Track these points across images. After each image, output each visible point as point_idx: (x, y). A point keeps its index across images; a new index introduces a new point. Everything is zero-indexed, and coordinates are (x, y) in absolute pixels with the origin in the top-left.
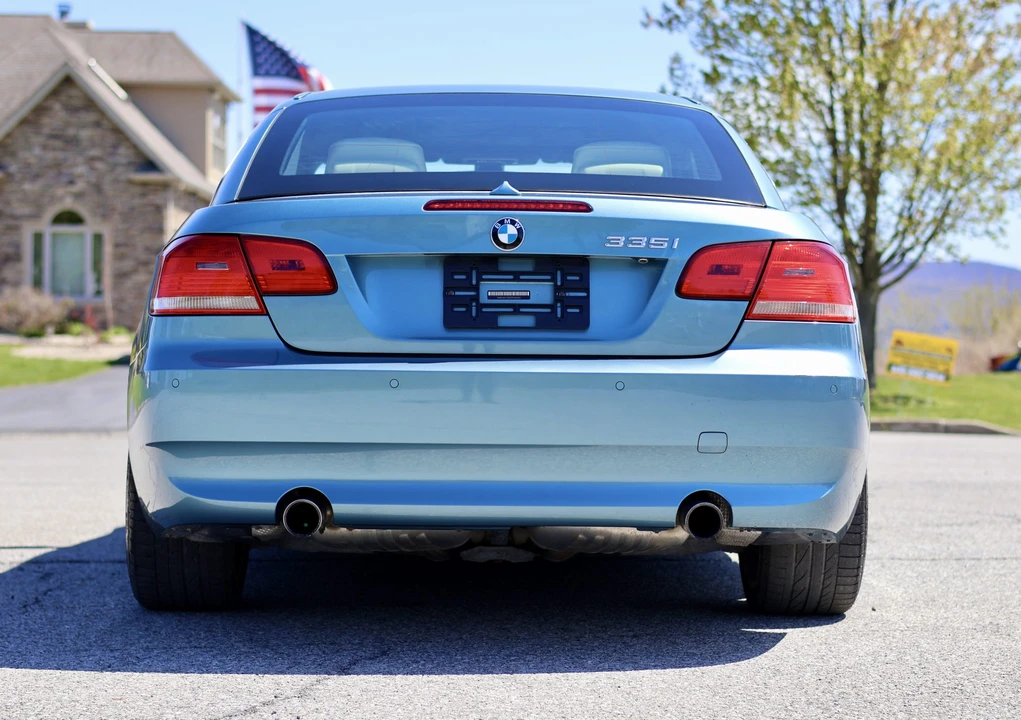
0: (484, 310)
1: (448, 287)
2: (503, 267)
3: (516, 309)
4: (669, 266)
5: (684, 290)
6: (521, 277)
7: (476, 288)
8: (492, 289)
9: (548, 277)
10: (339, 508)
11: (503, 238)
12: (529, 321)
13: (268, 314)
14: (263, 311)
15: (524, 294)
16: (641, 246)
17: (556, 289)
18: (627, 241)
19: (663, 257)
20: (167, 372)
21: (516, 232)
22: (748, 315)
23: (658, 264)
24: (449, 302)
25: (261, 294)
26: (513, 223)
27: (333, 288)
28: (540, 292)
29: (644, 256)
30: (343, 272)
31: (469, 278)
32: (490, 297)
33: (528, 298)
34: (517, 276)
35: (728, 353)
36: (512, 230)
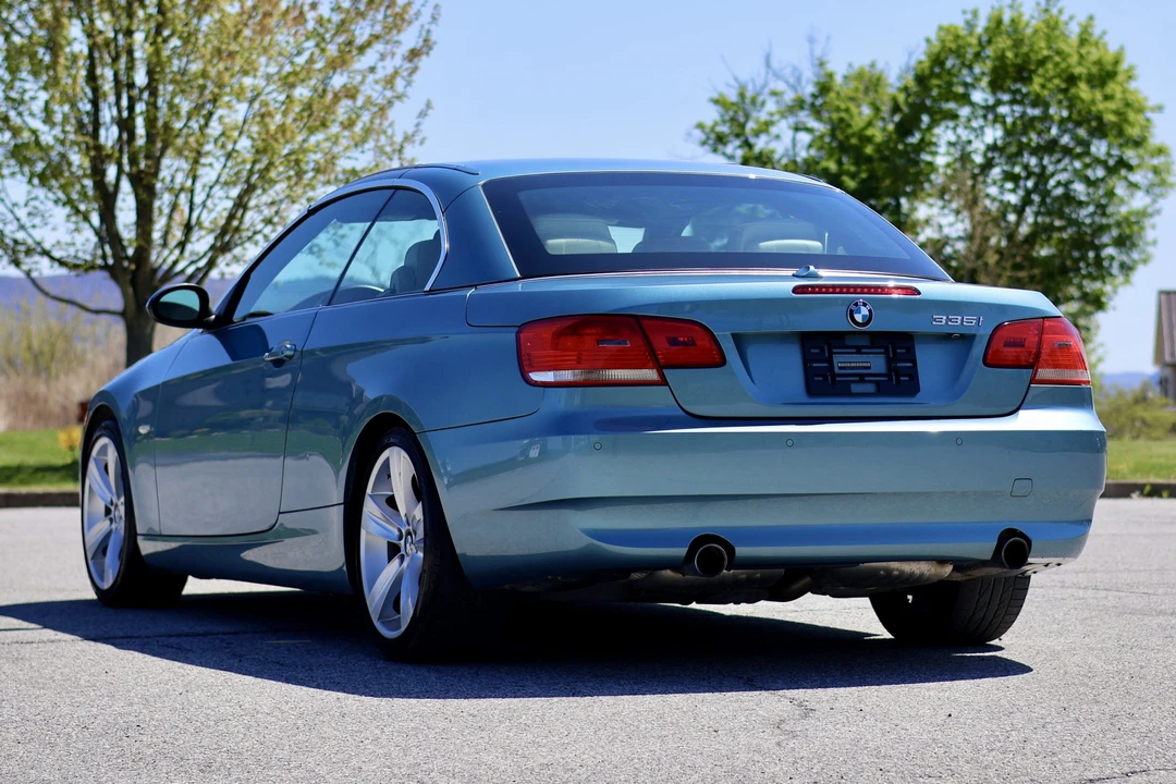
0: (838, 379)
1: (807, 361)
2: (849, 342)
3: (862, 378)
4: (977, 339)
5: (988, 361)
6: (863, 351)
7: (830, 361)
8: (842, 361)
9: (882, 350)
10: (742, 551)
11: (858, 318)
12: (871, 388)
13: (667, 384)
14: (663, 382)
15: (865, 365)
16: (957, 323)
17: (889, 362)
18: (948, 320)
19: (973, 332)
20: (573, 437)
21: (867, 313)
22: (1033, 380)
23: (967, 339)
24: (809, 373)
25: (660, 369)
26: (865, 305)
27: (721, 361)
28: (876, 363)
29: (956, 332)
30: (729, 347)
31: (823, 351)
32: (840, 368)
33: (869, 368)
34: (859, 351)
35: (1021, 412)
36: (865, 311)
